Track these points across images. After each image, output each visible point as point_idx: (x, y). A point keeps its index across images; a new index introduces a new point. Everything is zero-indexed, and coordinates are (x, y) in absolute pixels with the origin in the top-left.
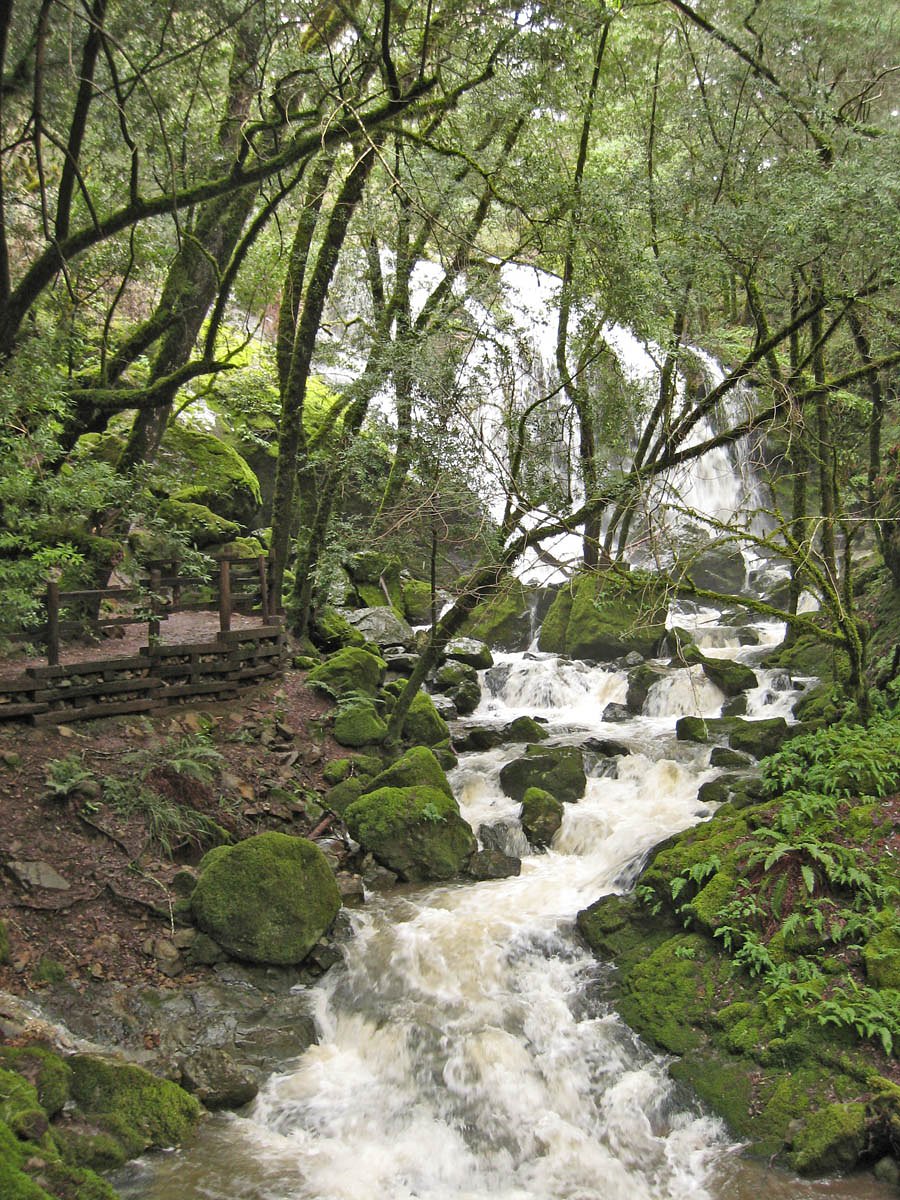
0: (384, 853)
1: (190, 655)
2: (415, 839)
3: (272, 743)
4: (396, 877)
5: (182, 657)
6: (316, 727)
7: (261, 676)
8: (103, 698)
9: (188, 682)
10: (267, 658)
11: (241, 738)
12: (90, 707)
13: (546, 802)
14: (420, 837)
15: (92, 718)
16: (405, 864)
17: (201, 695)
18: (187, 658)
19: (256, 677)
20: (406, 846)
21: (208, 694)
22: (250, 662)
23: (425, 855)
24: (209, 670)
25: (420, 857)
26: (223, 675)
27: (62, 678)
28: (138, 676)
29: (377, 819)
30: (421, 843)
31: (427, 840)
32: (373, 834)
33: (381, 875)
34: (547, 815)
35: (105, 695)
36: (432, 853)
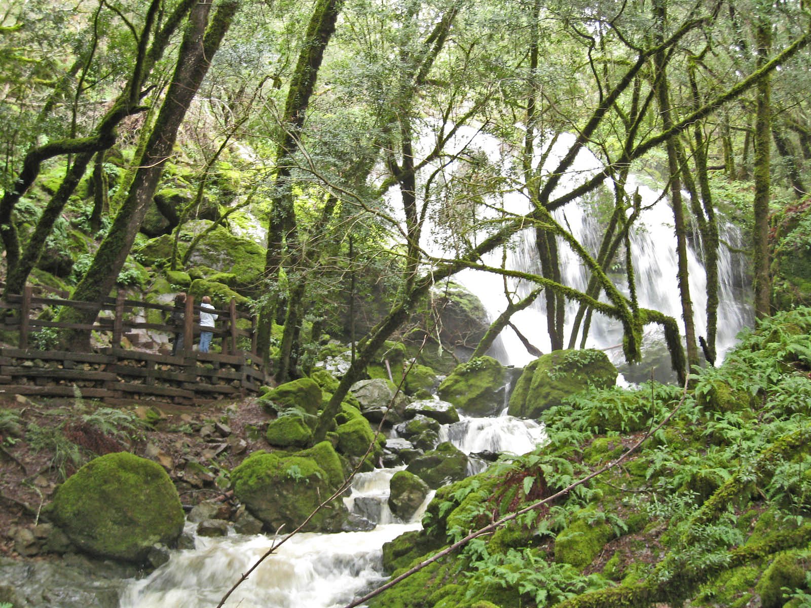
0: (255, 505)
1: (146, 362)
2: (281, 495)
3: (208, 436)
4: (261, 525)
5: (139, 361)
6: (252, 430)
7: (220, 393)
8: (62, 382)
9: (144, 383)
10: (229, 381)
11: (181, 429)
12: (50, 387)
13: (411, 482)
14: (285, 493)
15: (52, 396)
16: (271, 515)
17: (157, 396)
18: (143, 363)
19: (215, 392)
20: (273, 500)
21: (162, 396)
22: (209, 378)
23: (288, 509)
24: (165, 376)
25: (284, 510)
26: (179, 384)
27: (27, 359)
28: (96, 369)
29: (250, 476)
30: (285, 497)
31: (290, 496)
32: (246, 488)
33: (249, 523)
34: (411, 493)
35: (64, 379)
36: (295, 508)
